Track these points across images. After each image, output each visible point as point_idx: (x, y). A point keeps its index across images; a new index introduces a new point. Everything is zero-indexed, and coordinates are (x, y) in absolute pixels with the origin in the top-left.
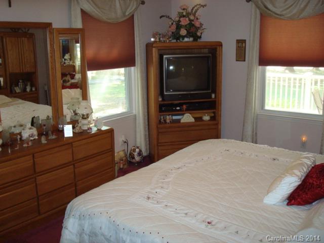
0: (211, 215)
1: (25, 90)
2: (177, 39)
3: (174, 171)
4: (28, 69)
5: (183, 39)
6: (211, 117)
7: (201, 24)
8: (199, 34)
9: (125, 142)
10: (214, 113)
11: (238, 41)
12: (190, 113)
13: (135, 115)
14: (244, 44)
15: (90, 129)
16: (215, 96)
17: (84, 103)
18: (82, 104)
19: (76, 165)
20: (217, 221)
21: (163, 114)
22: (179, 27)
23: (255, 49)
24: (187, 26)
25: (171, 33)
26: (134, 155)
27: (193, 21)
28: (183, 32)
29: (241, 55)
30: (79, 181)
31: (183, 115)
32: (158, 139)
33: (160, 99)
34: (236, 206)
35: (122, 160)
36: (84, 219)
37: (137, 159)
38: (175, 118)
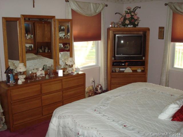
0: (127, 122)
1: (44, 51)
2: (124, 26)
3: (113, 98)
4: (46, 40)
5: (127, 26)
6: (142, 70)
7: (138, 17)
8: (136, 23)
9: (93, 82)
10: (144, 68)
11: (160, 28)
12: (130, 68)
13: (100, 67)
14: (163, 29)
15: (73, 73)
16: (145, 58)
17: (70, 59)
18: (69, 59)
19: (63, 91)
20: (129, 125)
21: (114, 67)
22: (125, 19)
23: (169, 32)
24: (130, 19)
25: (121, 23)
26: (97, 89)
27: (133, 16)
28: (127, 22)
29: (161, 35)
30: (65, 100)
31: (126, 68)
32: (111, 81)
33: (113, 59)
34: (142, 119)
35: (91, 91)
36: (60, 119)
37: (99, 91)
38: (121, 69)
